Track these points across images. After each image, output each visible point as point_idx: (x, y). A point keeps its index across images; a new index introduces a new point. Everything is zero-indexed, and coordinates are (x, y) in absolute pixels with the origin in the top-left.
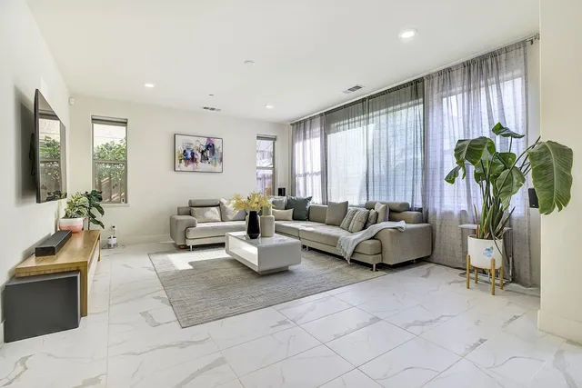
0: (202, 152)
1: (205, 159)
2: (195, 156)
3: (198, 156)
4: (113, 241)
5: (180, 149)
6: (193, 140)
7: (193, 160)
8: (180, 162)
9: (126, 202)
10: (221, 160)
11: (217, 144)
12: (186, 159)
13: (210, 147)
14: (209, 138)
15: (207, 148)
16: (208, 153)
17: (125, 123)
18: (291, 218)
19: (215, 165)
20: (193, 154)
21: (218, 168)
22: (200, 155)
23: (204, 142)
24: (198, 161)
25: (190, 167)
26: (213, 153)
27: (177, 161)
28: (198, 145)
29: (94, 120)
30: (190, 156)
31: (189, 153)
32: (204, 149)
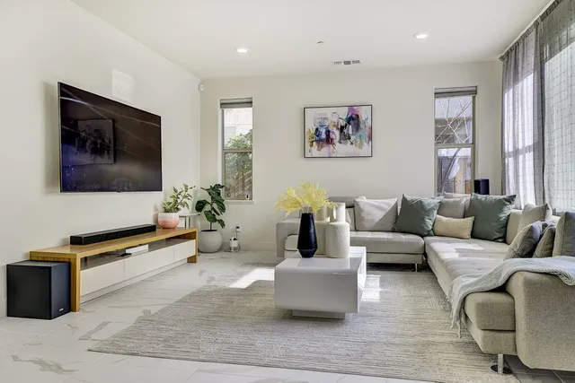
0: (342, 129)
1: (345, 138)
2: (332, 136)
3: (336, 135)
4: (234, 244)
5: (311, 127)
6: (328, 112)
7: (329, 140)
8: (311, 146)
9: (251, 199)
10: (370, 138)
11: (364, 114)
12: (319, 141)
13: (353, 119)
14: (351, 107)
15: (349, 123)
16: (350, 129)
17: (249, 103)
18: (467, 233)
19: (361, 146)
20: (328, 132)
21: (366, 150)
22: (337, 133)
23: (344, 113)
24: (336, 141)
25: (325, 151)
26: (357, 128)
27: (308, 144)
28: (335, 120)
29: (224, 105)
30: (324, 136)
31: (323, 131)
32: (343, 123)
